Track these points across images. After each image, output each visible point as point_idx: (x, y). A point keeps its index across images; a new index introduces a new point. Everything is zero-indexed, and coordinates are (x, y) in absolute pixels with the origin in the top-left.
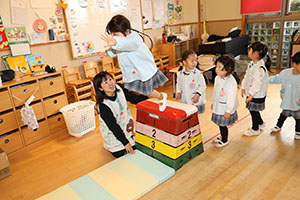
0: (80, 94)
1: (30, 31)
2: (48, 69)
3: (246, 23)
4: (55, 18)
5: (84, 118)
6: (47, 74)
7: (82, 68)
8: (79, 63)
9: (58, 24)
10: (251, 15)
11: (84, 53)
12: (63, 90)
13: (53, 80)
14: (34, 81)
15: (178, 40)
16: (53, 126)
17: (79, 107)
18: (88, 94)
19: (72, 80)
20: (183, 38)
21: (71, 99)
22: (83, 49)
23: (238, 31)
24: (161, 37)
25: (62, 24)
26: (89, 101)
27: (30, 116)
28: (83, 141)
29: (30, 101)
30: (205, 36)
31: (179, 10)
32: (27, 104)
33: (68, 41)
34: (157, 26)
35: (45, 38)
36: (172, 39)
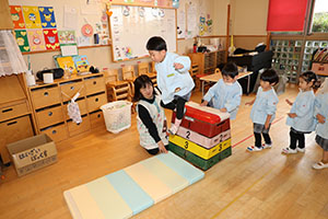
0: (118, 94)
1: (78, 34)
2: (92, 70)
3: (271, 39)
4: (101, 24)
5: (122, 117)
6: (91, 74)
7: (120, 71)
8: (118, 66)
9: (103, 30)
10: (276, 32)
11: (123, 57)
12: (104, 89)
13: (97, 80)
14: (80, 80)
15: (208, 51)
16: (93, 122)
17: (117, 106)
18: (125, 95)
19: (111, 81)
20: (212, 49)
21: (111, 99)
22: (122, 53)
23: (263, 47)
24: (192, 47)
25: (106, 30)
26: (126, 101)
27: (75, 111)
28: (119, 137)
29: (75, 98)
30: (232, 49)
31: (210, 23)
32: (73, 100)
33: (110, 45)
34: (189, 36)
35: (90, 41)
36: (202, 49)
